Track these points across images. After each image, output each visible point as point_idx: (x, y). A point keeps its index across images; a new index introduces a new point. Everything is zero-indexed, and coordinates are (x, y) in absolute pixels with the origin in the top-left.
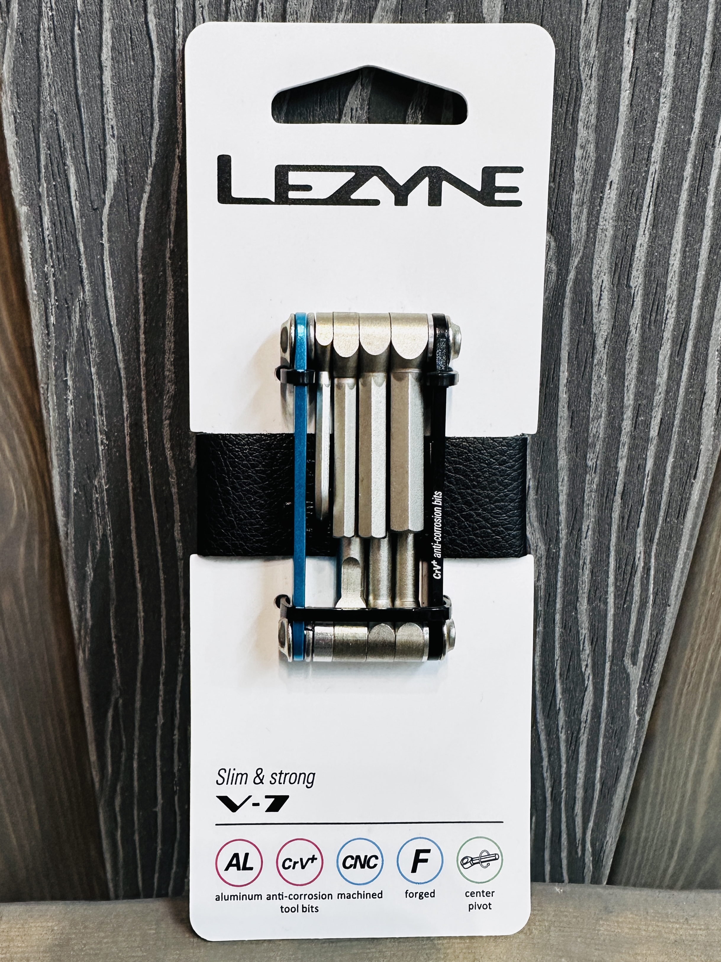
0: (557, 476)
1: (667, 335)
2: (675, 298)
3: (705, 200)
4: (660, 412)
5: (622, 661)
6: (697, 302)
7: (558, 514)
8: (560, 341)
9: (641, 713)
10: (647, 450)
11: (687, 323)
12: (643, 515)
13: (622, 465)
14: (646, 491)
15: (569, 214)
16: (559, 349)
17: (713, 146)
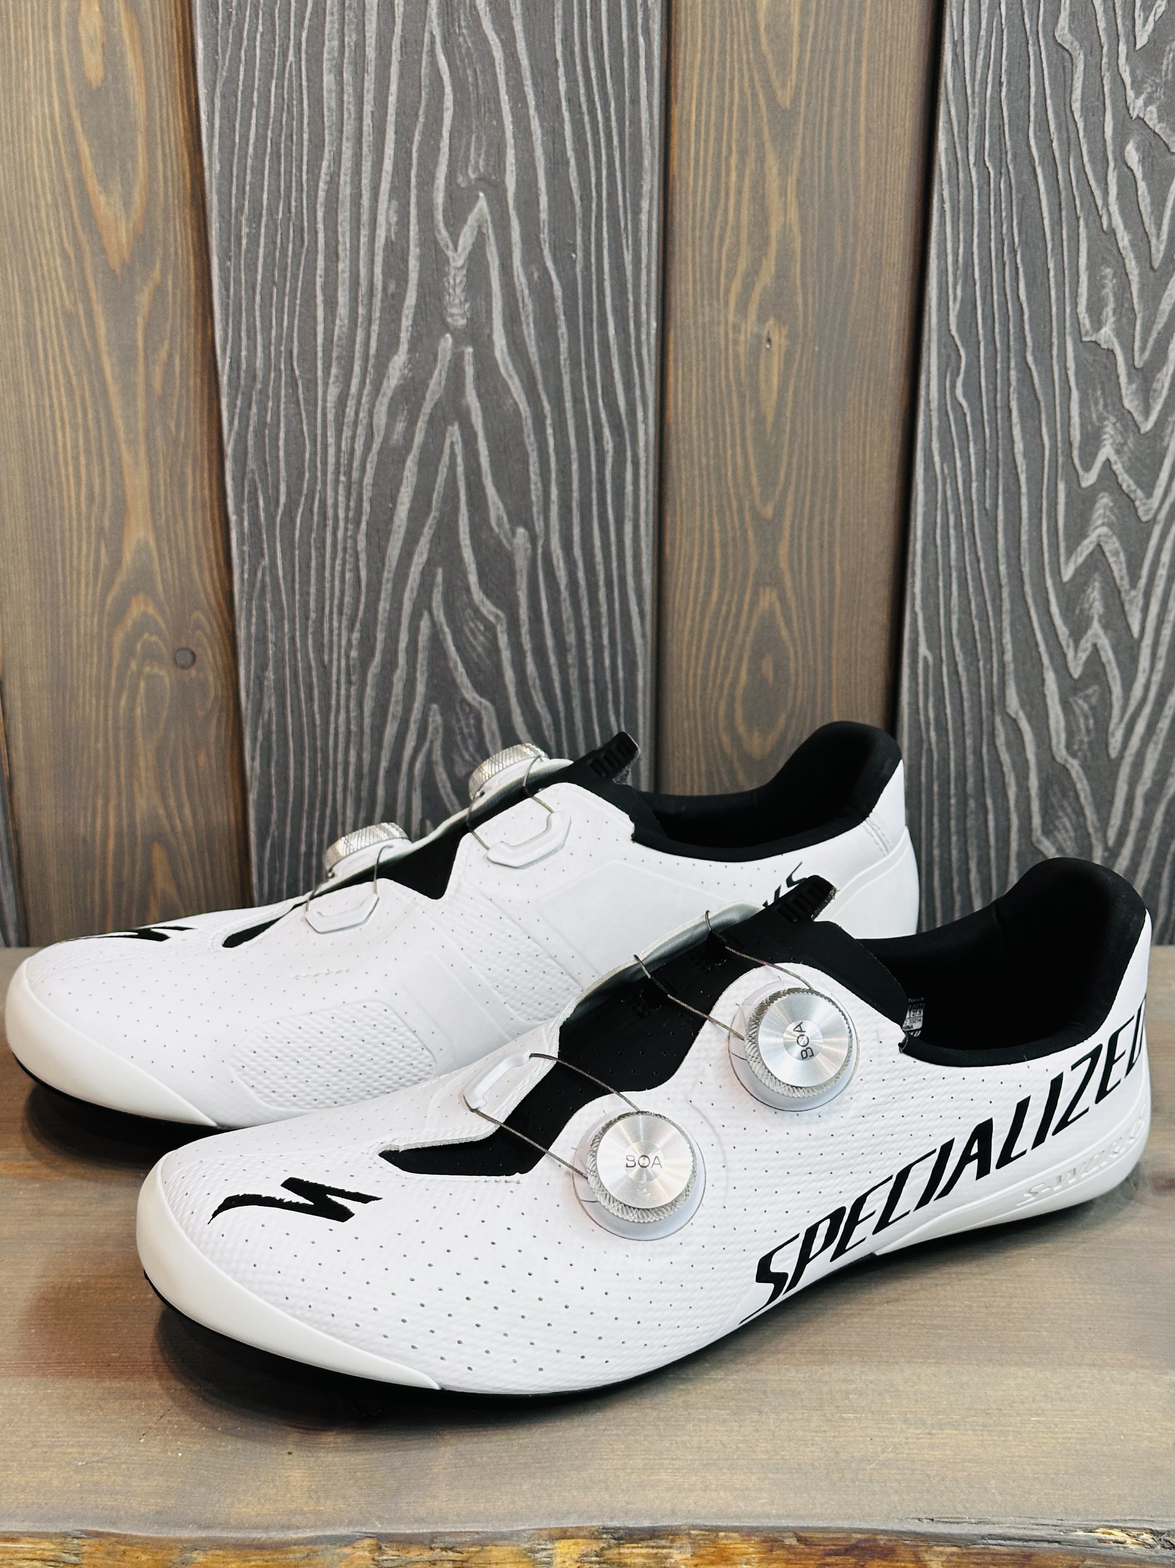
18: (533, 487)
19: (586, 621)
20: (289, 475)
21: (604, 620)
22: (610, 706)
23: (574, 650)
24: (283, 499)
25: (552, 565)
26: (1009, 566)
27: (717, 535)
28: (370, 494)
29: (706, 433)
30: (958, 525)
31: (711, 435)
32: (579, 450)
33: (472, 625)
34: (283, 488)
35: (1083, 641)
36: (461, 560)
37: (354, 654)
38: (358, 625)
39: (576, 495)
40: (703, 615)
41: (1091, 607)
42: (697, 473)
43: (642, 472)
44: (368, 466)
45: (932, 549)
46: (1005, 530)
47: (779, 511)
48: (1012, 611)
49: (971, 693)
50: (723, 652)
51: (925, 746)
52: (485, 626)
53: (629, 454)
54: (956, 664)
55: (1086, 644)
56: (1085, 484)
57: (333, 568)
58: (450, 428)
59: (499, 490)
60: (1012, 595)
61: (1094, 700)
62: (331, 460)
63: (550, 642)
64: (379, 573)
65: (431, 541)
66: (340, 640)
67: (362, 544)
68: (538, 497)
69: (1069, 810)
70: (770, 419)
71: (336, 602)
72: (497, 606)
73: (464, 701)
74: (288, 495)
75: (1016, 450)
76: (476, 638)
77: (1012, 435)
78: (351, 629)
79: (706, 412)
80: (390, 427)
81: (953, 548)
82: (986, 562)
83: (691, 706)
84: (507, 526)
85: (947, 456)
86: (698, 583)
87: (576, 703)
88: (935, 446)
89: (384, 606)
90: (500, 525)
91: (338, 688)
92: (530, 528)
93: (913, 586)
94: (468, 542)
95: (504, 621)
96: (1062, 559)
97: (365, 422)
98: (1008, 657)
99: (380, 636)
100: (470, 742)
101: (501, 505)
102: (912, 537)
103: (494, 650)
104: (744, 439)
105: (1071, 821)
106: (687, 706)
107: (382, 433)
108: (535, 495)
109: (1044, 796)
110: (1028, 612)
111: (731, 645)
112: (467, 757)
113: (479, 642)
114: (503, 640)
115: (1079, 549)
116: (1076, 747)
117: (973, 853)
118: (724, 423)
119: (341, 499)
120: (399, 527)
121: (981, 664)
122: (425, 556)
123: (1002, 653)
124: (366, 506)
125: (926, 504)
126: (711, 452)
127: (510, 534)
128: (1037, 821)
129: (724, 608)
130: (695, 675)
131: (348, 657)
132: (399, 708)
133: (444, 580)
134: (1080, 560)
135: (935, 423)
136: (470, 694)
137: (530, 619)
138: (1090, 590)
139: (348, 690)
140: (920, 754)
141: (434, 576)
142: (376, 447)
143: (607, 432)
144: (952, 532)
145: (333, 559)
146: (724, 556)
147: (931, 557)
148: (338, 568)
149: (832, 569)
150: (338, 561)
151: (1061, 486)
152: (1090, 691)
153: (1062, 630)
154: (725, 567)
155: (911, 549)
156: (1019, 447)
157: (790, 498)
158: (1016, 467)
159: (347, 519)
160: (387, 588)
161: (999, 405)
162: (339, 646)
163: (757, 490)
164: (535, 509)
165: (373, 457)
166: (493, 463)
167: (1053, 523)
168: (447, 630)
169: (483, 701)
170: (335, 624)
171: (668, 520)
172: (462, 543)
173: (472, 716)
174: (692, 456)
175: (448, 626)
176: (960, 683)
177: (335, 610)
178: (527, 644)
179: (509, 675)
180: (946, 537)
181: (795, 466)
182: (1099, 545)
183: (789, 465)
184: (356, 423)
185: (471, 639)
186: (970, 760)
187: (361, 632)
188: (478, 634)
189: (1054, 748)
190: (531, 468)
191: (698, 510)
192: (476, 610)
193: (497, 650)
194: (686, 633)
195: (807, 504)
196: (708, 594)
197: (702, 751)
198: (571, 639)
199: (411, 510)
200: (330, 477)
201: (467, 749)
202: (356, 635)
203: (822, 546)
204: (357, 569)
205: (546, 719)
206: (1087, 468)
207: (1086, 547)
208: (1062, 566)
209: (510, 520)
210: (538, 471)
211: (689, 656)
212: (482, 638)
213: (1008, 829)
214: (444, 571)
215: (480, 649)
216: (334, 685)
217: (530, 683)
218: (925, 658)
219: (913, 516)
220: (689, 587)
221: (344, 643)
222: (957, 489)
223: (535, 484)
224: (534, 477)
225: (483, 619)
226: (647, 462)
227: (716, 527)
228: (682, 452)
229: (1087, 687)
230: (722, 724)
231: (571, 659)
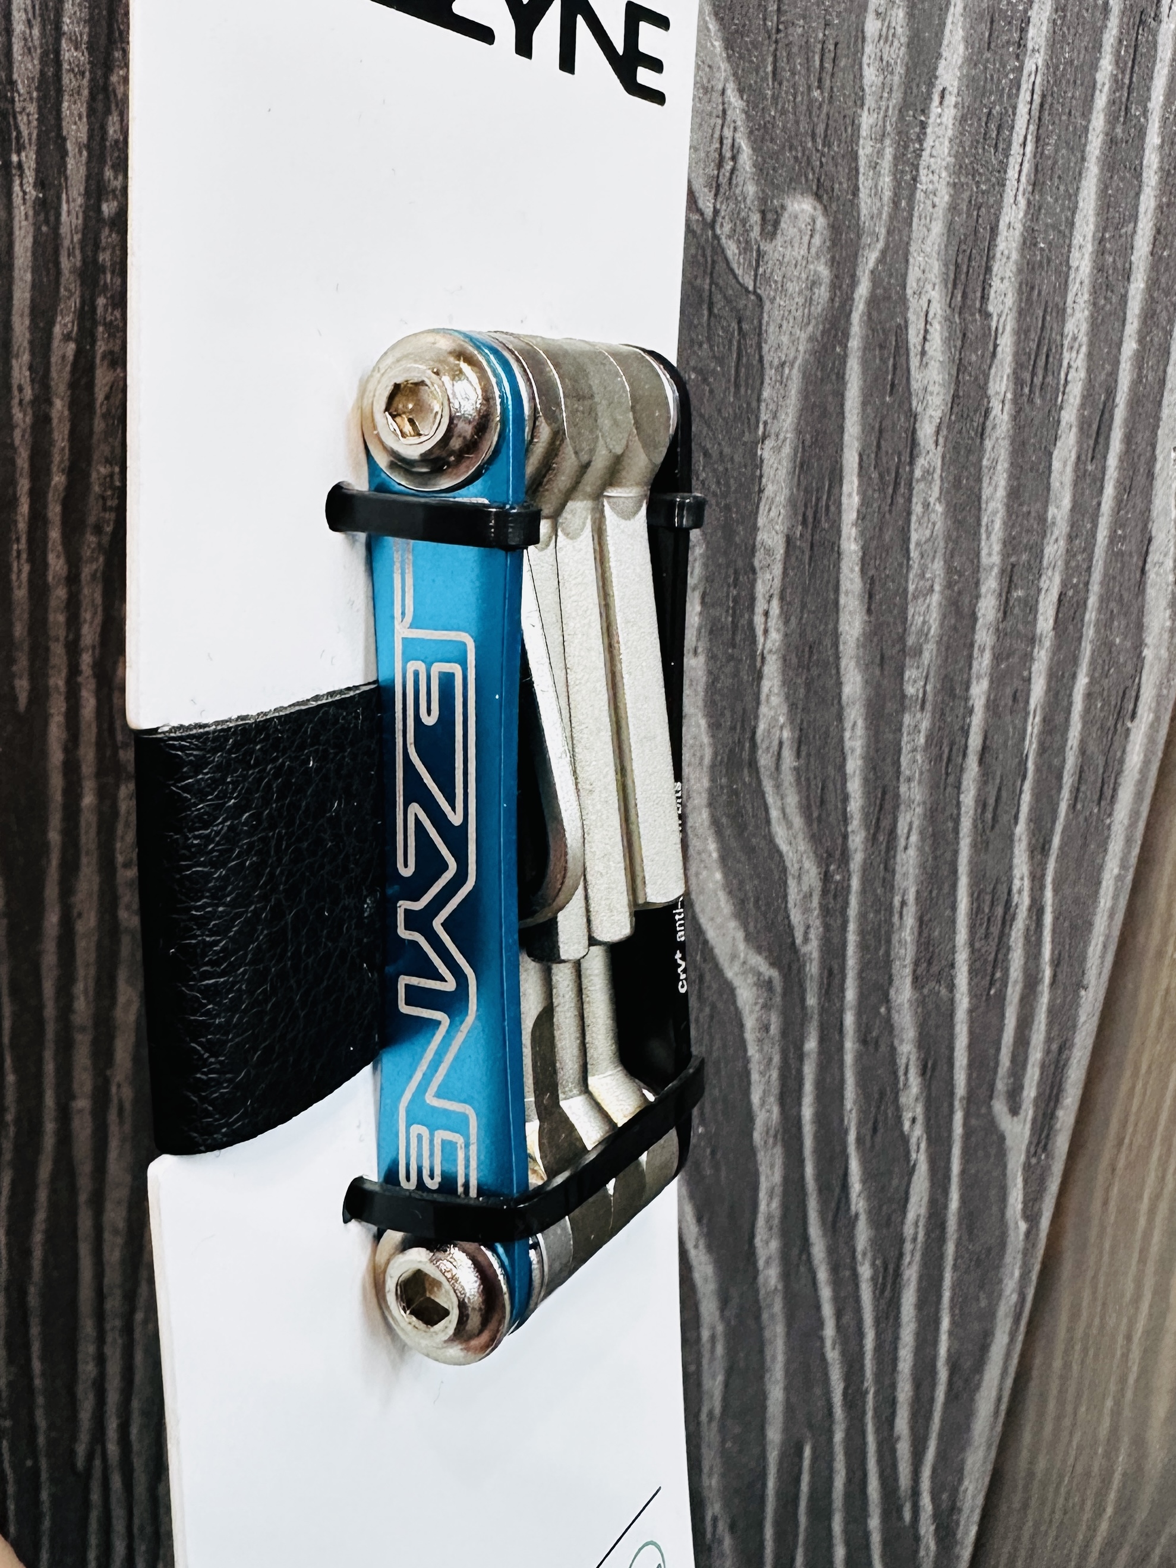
0: (840, 717)
1: (1069, 416)
2: (1083, 339)
3: (1142, 133)
4: (1057, 580)
5: (990, 1107)
6: (1130, 346)
7: (846, 799)
8: (841, 429)
9: (1031, 1216)
10: (1032, 659)
11: (1111, 392)
12: (1026, 798)
13: (979, 691)
14: (1031, 746)
15: (855, 157)
16: (839, 448)
17: (1157, 17)
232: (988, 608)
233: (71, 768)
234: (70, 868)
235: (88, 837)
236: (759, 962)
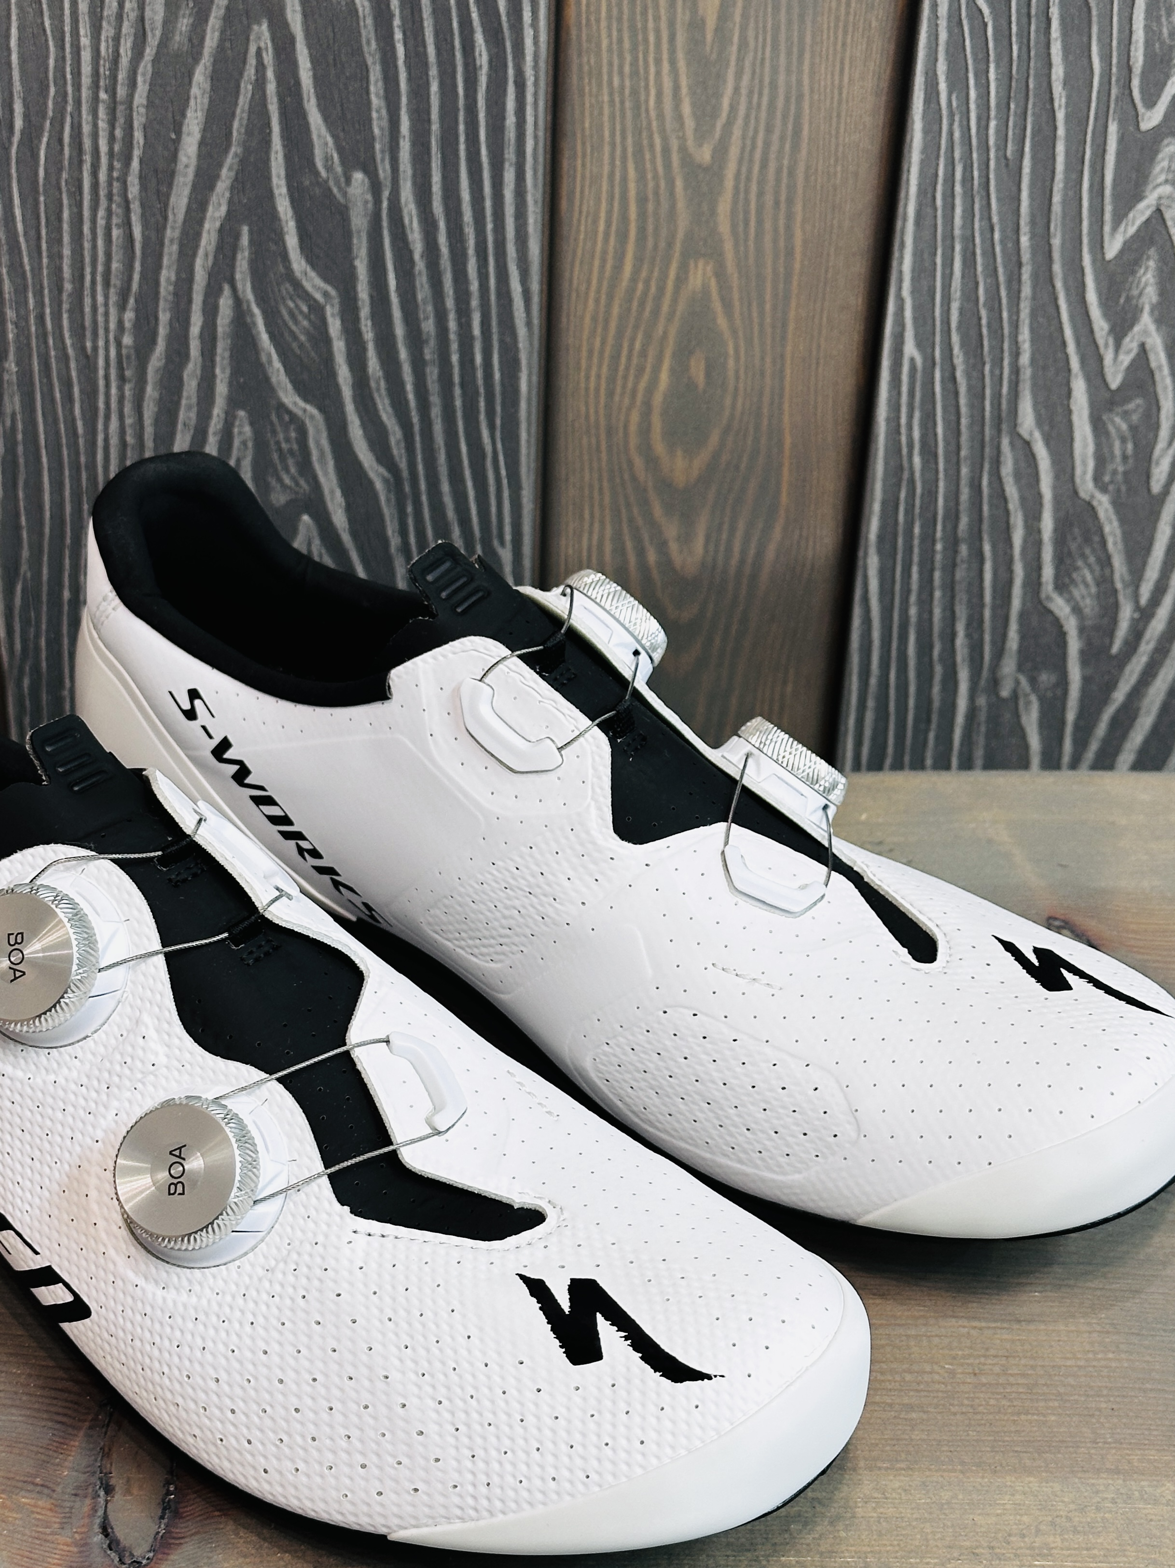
18: (374, 115)
19: (450, 303)
20: (27, 90)
21: (475, 303)
22: (482, 417)
23: (432, 343)
24: (19, 123)
25: (403, 226)
26: (1033, 236)
27: (632, 186)
28: (143, 120)
29: (620, 41)
30: (968, 179)
31: (627, 45)
32: (440, 63)
33: (291, 304)
34: (18, 108)
35: (1127, 339)
36: (274, 215)
37: (127, 340)
38: (132, 301)
39: (435, 127)
40: (610, 297)
41: (1141, 294)
42: (606, 98)
43: (529, 99)
44: (140, 79)
45: (929, 210)
46: (1032, 185)
47: (721, 151)
48: (1034, 298)
49: (971, 406)
50: (638, 345)
51: (906, 475)
52: (309, 307)
53: (511, 72)
54: (953, 368)
55: (1131, 344)
56: (1145, 126)
57: (94, 221)
58: (255, 27)
59: (326, 118)
60: (1035, 276)
61: (1135, 418)
62: (86, 69)
63: (399, 330)
64: (161, 229)
65: (232, 188)
66: (107, 321)
67: (134, 190)
68: (381, 129)
69: (1092, 559)
70: (711, 23)
71: (100, 268)
72: (326, 280)
73: (281, 407)
74: (26, 117)
75: (1054, 77)
76: (296, 322)
77: (1049, 55)
78: (122, 307)
79: (621, 12)
80: (169, 22)
81: (958, 211)
82: (1003, 231)
83: (592, 418)
84: (339, 169)
85: (958, 82)
86: (604, 252)
87: (436, 412)
88: (942, 67)
89: (167, 275)
90: (329, 168)
91: (108, 386)
92: (371, 171)
93: (901, 263)
94: (284, 190)
95: (336, 301)
96: (1107, 228)
97: (133, 15)
98: (1025, 359)
99: (164, 317)
100: (290, 462)
101: (329, 140)
102: (902, 195)
103: (322, 338)
104: (672, 52)
105: (1092, 571)
106: (587, 417)
107: (158, 33)
108: (378, 125)
109: (1060, 540)
110: (1056, 299)
111: (648, 336)
112: (287, 481)
113: (301, 328)
114: (335, 326)
115: (1131, 215)
116: (1107, 478)
117: (962, 612)
118: (645, 28)
119: (102, 125)
120: (187, 166)
121: (987, 368)
122: (224, 209)
123: (1016, 354)
124: (138, 136)
125: (924, 150)
126: (627, 69)
127: (343, 180)
128: (1048, 572)
129: (640, 286)
130: (599, 376)
131: (119, 344)
132: (193, 415)
133: (251, 242)
134: (1132, 230)
135: (943, 36)
136: (290, 398)
137: (371, 297)
138: (1142, 271)
139: (120, 389)
140: (898, 485)
141: (237, 236)
142: (149, 52)
143: (479, 38)
144: (958, 189)
145: (94, 209)
146: (642, 215)
147: (928, 222)
148: (101, 222)
149: (790, 236)
150: (101, 213)
151: (1113, 128)
152: (1131, 406)
153: (1100, 325)
154: (642, 231)
155: (901, 210)
156: (1058, 72)
157: (737, 132)
158: (1052, 100)
159: (111, 154)
160: (171, 252)
161: (1033, 12)
162: (107, 330)
163: (690, 123)
164: (378, 146)
165: (146, 67)
166: (318, 80)
167: (1098, 179)
168: (256, 311)
169: (309, 407)
170: (100, 299)
171: (565, 164)
172: (276, 192)
173: (292, 427)
174: (600, 74)
175: (258, 305)
176: (957, 394)
177: (99, 279)
178: (368, 335)
179: (344, 374)
180: (950, 195)
181: (744, 91)
182: (1159, 211)
183: (737, 89)
184: (120, 17)
185: (291, 323)
186: (965, 494)
187: (137, 310)
188: (300, 318)
189: (1078, 480)
190: (372, 89)
191: (607, 149)
192: (297, 285)
193: (327, 341)
194: (587, 320)
195: (760, 143)
196: (618, 268)
197: (605, 475)
198: (429, 326)
199: (202, 143)
200: (85, 93)
201: (287, 470)
202: (129, 316)
203: (777, 203)
204: (127, 224)
205: (395, 434)
206: (1151, 103)
207: (1142, 212)
208: (1107, 238)
209: (343, 163)
210: (382, 92)
211: (591, 352)
212: (305, 323)
213: (1010, 582)
214: (251, 232)
215: (303, 338)
216: (101, 383)
217: (373, 384)
218: (912, 360)
219: (905, 167)
220: (593, 257)
221: (112, 326)
222: (969, 129)
223: (378, 111)
224: (376, 101)
225: (307, 297)
226: (536, 84)
227: (632, 173)
228: (586, 68)
229: (1128, 400)
230: (633, 441)
231: (429, 353)
232: (452, 325)
233: (107, 377)
234: (107, 417)
235: (114, 405)
236: (382, 470)
